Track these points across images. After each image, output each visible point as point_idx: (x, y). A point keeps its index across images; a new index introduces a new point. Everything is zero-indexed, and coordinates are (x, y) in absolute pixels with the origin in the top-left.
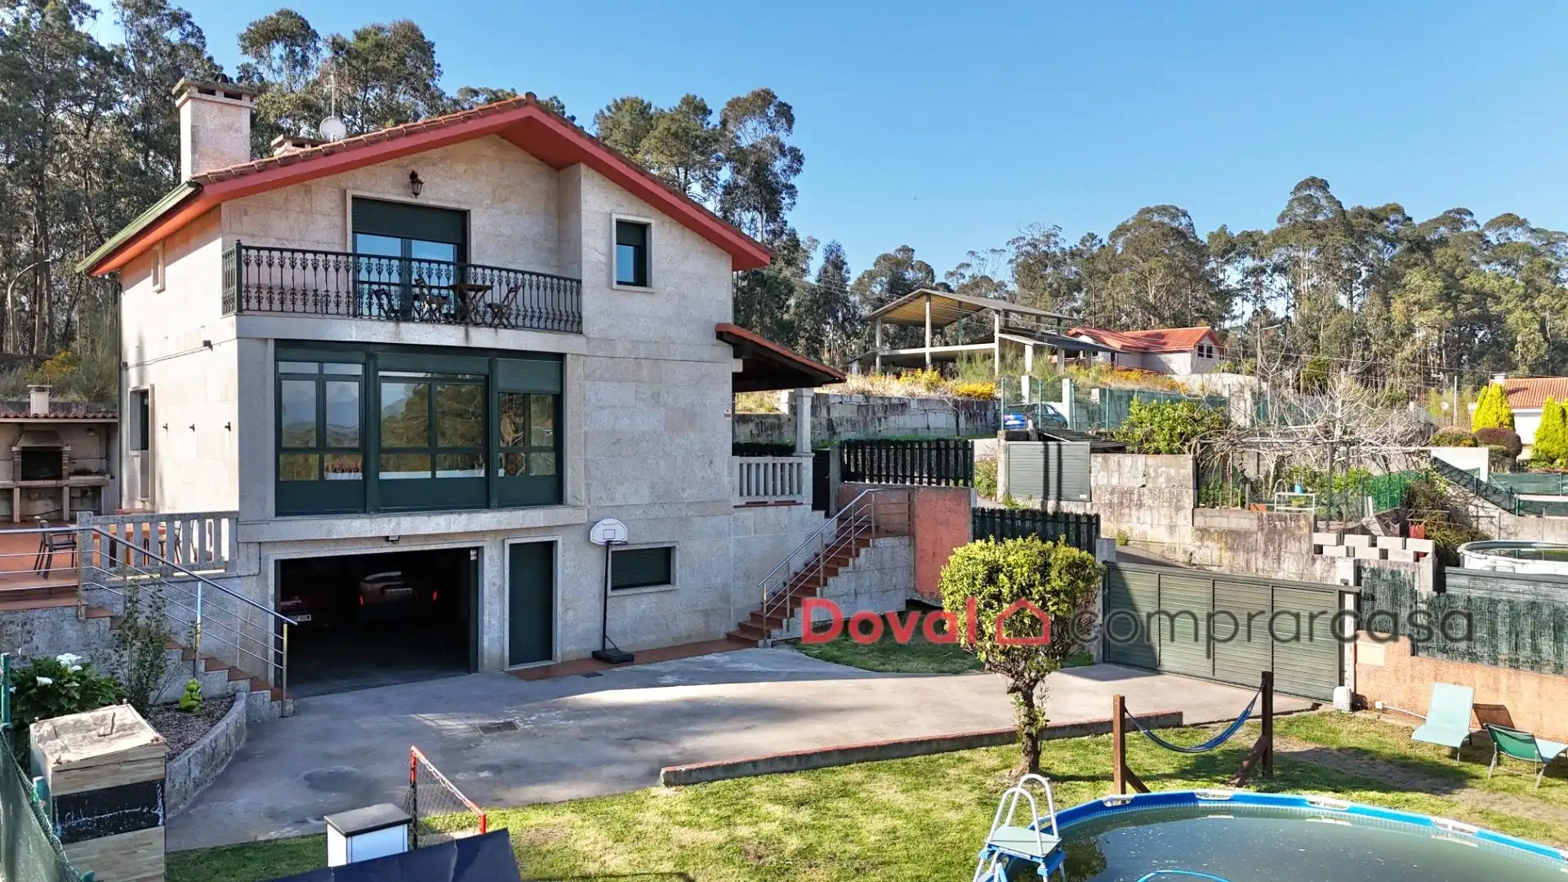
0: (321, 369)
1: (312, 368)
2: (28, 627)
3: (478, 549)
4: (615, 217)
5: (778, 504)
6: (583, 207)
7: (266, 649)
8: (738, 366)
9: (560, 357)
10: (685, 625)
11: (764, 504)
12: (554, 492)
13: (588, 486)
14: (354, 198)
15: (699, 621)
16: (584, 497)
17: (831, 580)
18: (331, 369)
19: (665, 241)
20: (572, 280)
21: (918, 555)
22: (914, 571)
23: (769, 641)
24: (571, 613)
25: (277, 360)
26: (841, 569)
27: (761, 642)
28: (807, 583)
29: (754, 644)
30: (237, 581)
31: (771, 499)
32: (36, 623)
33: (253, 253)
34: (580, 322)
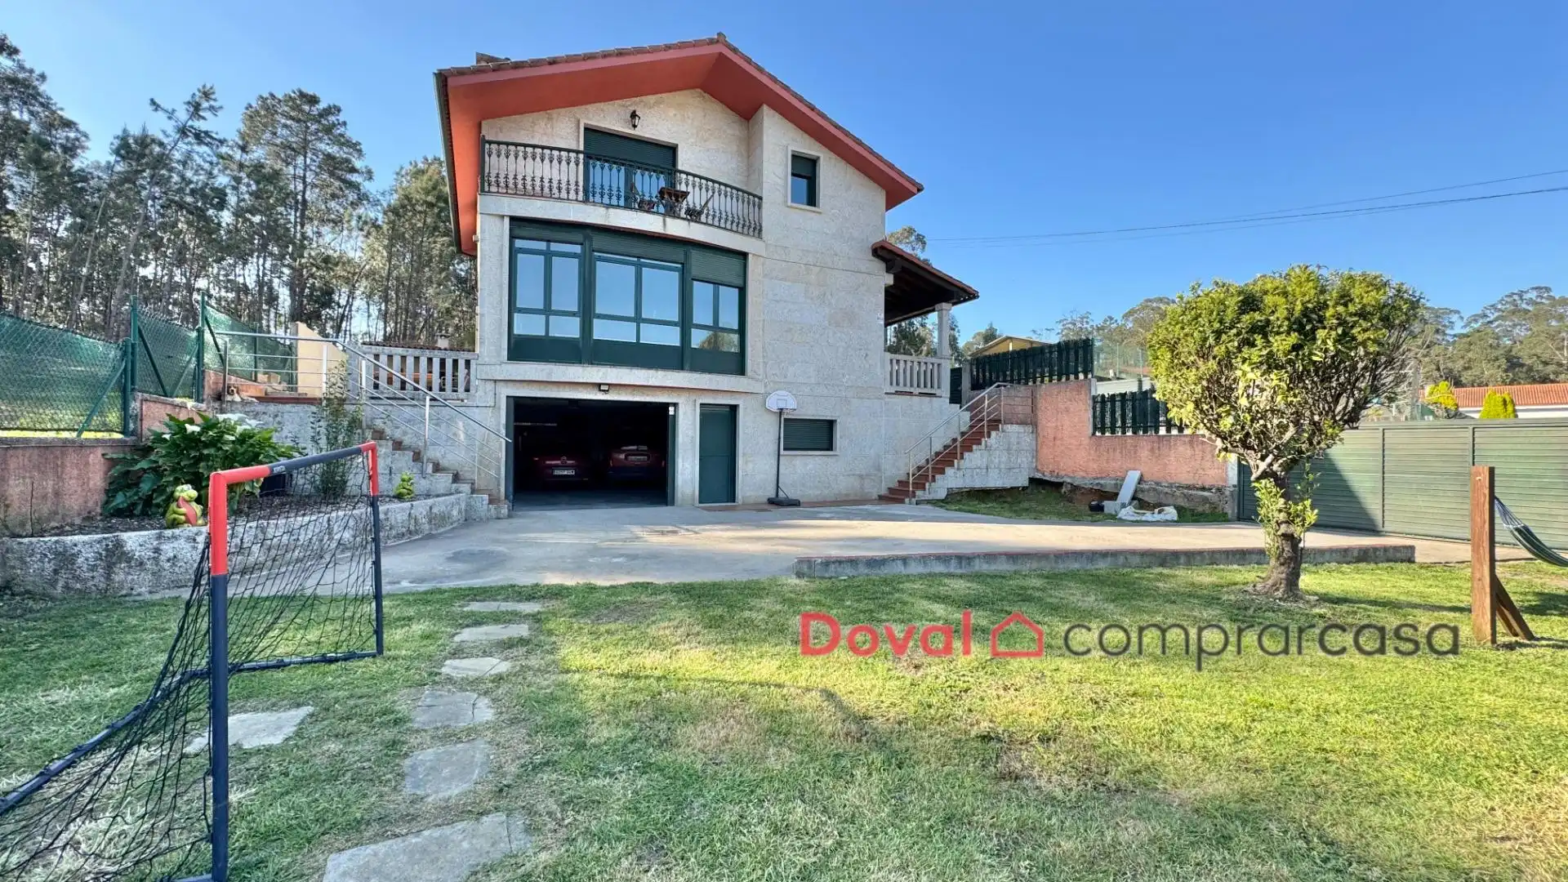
0: (548, 247)
1: (542, 246)
2: (278, 419)
3: (675, 405)
4: (790, 148)
5: (921, 394)
6: (765, 139)
7: (499, 469)
8: (889, 280)
9: (744, 255)
10: (844, 485)
11: (911, 393)
12: (737, 364)
13: (765, 364)
14: (587, 129)
15: (857, 484)
16: (761, 371)
17: (966, 455)
18: (555, 247)
19: (832, 173)
20: (755, 196)
21: (1040, 440)
22: (1036, 454)
23: (914, 500)
24: (750, 465)
25: (512, 237)
26: (974, 447)
27: (907, 500)
28: (946, 458)
29: (902, 501)
30: (475, 409)
31: (917, 391)
32: (286, 416)
33: (494, 147)
34: (760, 230)
